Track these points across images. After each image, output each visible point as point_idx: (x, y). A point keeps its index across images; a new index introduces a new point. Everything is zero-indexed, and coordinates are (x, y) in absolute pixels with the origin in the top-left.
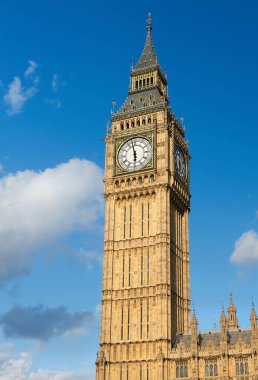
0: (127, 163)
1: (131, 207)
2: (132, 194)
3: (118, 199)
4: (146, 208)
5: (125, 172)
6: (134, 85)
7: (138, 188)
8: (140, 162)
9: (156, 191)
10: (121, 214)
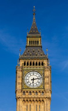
0: (29, 83)
1: (30, 105)
2: (32, 100)
3: (24, 100)
4: (38, 107)
5: (28, 88)
6: (28, 42)
7: (35, 97)
8: (36, 84)
9: (44, 100)
10: (25, 109)
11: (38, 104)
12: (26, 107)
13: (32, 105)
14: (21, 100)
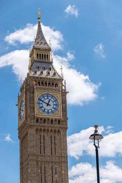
0: (43, 109)
1: (44, 136)
2: (46, 129)
3: (37, 129)
5: (42, 114)
7: (50, 126)
8: (51, 110)
9: (61, 130)
10: (38, 139)
11: (53, 134)
12: (39, 137)
13: (46, 135)
14: (34, 128)
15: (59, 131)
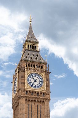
0: (31, 84)
1: (32, 105)
2: (34, 100)
3: (26, 100)
4: (39, 108)
5: (30, 88)
7: (37, 98)
8: (38, 85)
9: (45, 101)
10: (27, 108)
11: (39, 104)
12: (28, 106)
15: (43, 102)
